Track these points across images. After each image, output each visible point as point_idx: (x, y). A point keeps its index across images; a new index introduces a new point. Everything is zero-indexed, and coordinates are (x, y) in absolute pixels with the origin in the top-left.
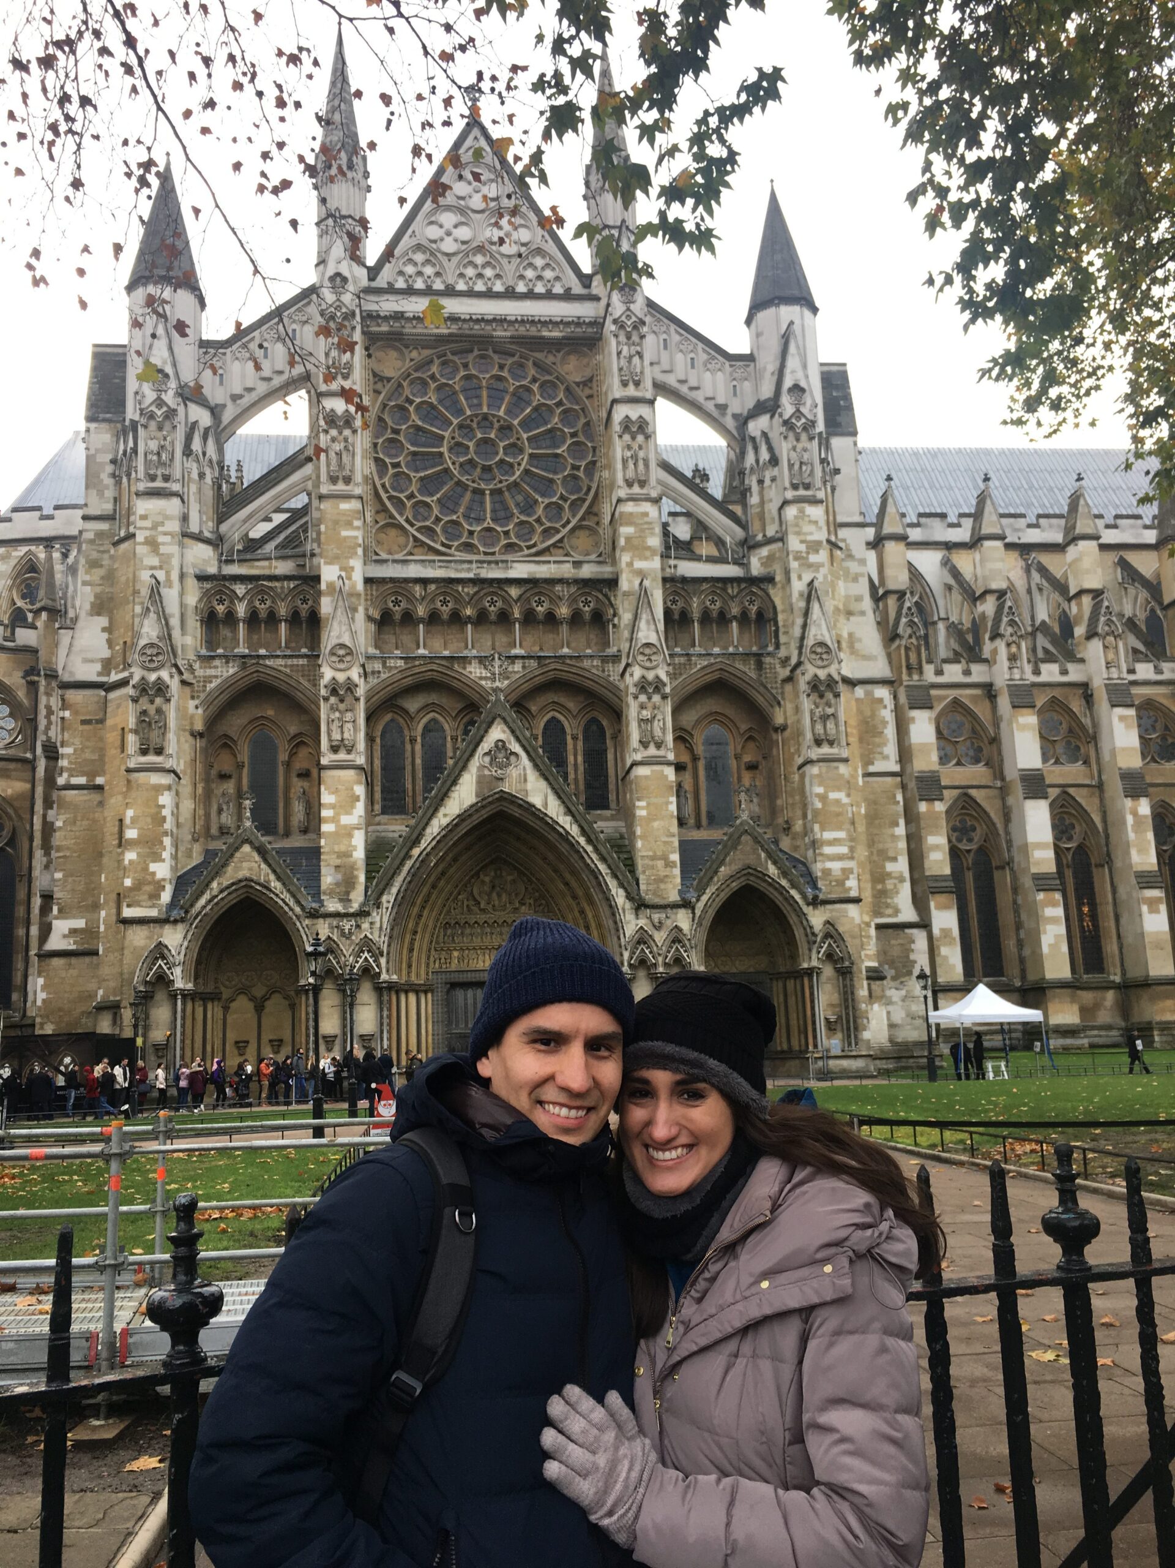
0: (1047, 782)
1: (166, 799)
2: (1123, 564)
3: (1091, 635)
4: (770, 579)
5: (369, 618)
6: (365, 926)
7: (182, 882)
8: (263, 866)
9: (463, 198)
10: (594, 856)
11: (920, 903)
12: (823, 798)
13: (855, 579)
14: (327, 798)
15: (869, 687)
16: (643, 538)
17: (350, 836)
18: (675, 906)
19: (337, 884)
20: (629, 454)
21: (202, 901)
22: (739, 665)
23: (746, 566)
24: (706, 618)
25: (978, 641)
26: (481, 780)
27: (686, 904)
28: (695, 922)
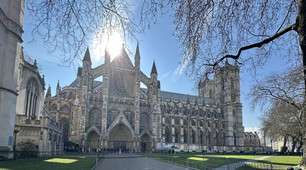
0: (175, 126)
1: (85, 119)
2: (183, 105)
3: (180, 112)
4: (150, 102)
5: (108, 102)
6: (106, 135)
7: (86, 128)
8: (95, 127)
10: (131, 129)
11: (162, 137)
12: (154, 125)
13: (159, 103)
14: (103, 121)
15: (159, 114)
16: (138, 96)
17: (105, 125)
18: (138, 135)
19: (103, 130)
21: (88, 131)
22: (147, 111)
23: (148, 100)
24: (144, 105)
25: (170, 112)
26: (119, 120)
27: (140, 135)
28: (140, 137)
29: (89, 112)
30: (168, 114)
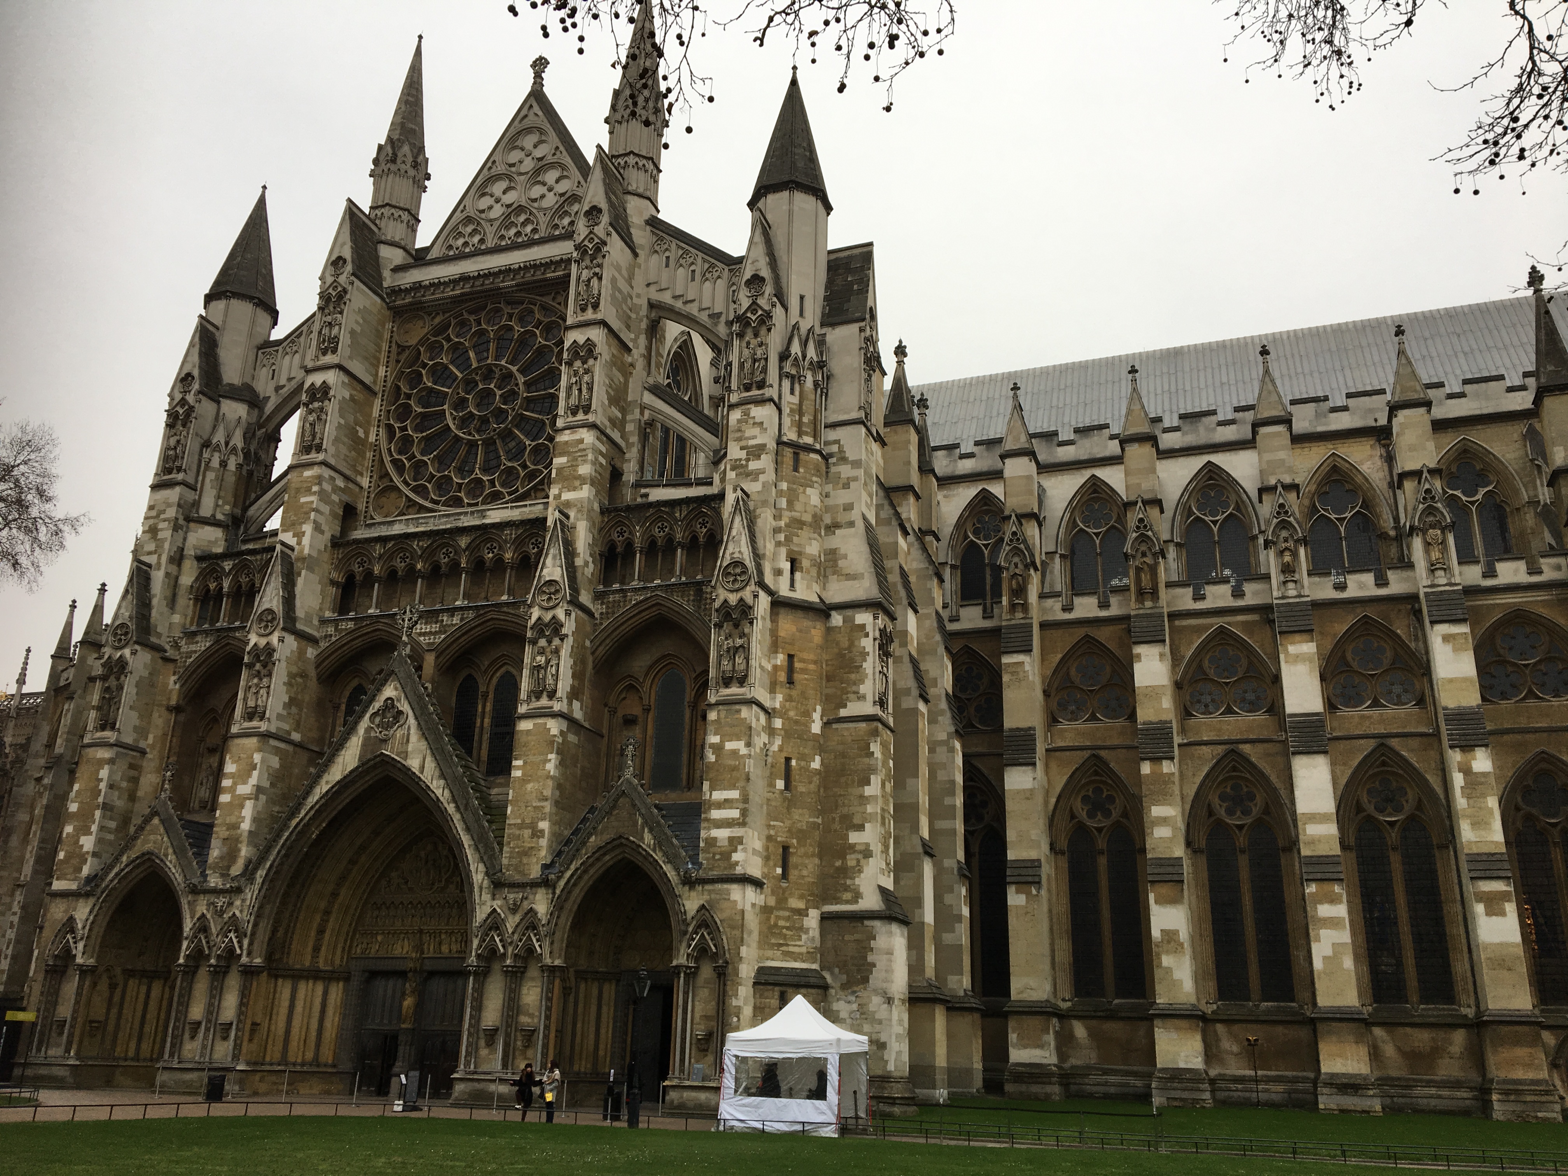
1: (104, 773)
4: (721, 496)
5: (328, 583)
6: (238, 903)
8: (165, 839)
9: (513, 165)
10: (459, 826)
12: (718, 749)
13: (846, 486)
14: (230, 767)
15: (849, 612)
16: (574, 467)
17: (242, 806)
18: (534, 885)
19: (222, 858)
20: (574, 380)
21: (112, 875)
22: (677, 598)
24: (651, 549)
26: (367, 741)
27: (548, 883)
28: (558, 906)
29: (173, 702)
30: (1238, 593)
